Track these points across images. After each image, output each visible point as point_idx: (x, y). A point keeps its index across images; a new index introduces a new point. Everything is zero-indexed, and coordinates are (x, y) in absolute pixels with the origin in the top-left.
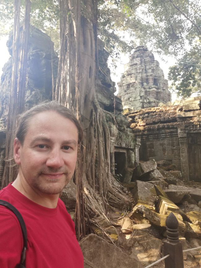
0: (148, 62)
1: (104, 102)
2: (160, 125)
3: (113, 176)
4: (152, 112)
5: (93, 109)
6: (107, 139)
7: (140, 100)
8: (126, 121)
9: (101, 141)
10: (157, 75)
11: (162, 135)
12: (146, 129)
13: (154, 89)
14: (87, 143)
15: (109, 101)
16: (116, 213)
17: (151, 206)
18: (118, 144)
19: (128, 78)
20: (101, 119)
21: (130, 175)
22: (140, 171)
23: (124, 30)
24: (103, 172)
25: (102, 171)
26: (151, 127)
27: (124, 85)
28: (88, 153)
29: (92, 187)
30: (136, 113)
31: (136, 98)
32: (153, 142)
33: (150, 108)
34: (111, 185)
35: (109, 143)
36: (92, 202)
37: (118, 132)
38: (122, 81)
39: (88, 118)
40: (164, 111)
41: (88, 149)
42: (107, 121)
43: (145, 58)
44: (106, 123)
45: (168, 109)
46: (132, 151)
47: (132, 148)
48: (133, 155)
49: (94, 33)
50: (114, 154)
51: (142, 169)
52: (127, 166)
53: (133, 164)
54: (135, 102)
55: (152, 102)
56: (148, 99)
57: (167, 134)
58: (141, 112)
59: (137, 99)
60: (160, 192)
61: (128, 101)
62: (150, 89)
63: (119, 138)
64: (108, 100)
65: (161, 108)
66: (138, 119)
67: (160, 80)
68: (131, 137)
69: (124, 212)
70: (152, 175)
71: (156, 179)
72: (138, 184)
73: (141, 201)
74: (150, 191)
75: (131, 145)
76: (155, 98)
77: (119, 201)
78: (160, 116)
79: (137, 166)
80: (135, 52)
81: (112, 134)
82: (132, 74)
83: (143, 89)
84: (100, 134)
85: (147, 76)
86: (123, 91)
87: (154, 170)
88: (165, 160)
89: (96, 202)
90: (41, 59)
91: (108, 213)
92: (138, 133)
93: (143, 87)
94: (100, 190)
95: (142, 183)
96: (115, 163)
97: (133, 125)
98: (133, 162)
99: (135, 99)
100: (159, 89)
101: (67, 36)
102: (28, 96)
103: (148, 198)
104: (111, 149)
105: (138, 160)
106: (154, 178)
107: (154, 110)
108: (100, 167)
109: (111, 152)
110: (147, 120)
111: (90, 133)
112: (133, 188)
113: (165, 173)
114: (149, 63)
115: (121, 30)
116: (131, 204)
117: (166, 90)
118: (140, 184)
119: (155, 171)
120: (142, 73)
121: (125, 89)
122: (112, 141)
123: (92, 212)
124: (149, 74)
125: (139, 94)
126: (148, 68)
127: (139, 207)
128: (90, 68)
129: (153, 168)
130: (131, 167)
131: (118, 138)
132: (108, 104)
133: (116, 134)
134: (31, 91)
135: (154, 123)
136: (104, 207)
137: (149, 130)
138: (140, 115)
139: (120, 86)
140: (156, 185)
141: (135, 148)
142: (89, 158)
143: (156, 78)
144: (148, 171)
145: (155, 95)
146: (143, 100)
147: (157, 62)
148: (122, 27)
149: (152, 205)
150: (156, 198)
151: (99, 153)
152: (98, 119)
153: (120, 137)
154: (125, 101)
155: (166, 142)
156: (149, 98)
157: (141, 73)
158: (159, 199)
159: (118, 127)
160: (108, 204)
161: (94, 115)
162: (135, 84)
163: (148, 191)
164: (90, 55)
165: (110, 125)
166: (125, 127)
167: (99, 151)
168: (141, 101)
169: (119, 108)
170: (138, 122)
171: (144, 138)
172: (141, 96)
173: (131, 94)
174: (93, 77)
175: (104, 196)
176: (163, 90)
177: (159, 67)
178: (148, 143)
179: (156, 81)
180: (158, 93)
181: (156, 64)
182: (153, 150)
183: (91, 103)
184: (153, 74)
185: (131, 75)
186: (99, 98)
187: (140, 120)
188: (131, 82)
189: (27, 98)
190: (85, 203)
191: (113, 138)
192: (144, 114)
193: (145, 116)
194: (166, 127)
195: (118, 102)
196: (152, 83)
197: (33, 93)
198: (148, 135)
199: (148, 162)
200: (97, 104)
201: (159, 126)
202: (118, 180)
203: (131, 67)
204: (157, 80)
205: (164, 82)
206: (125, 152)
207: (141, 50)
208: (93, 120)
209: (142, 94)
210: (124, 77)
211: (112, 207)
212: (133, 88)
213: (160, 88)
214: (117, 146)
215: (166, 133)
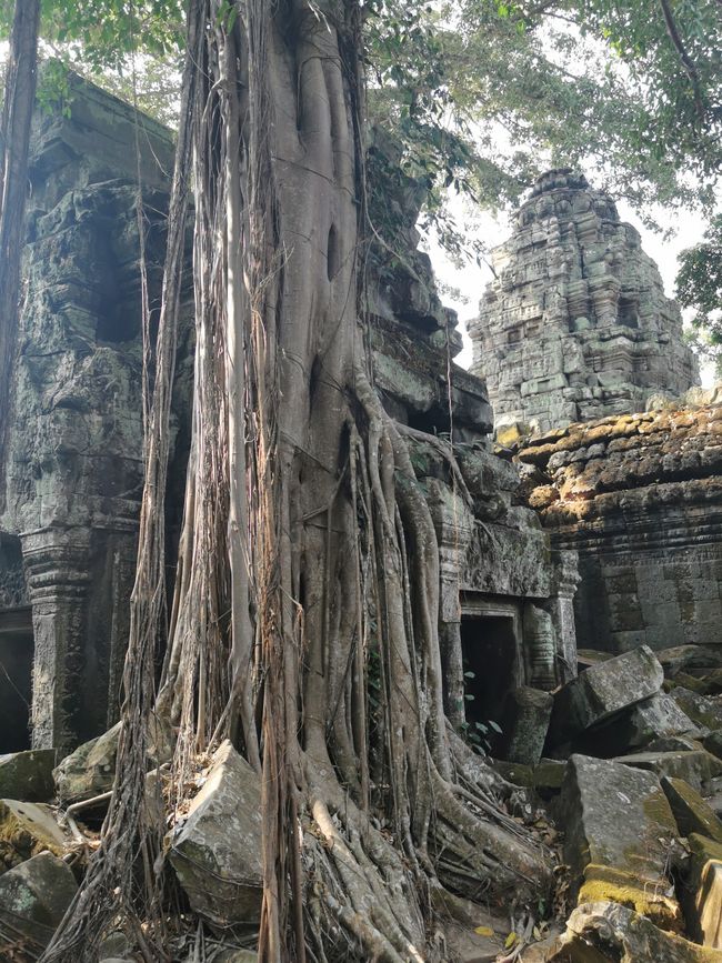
0: (594, 233)
1: (408, 392)
2: (661, 487)
3: (460, 730)
4: (619, 435)
5: (352, 419)
6: (423, 557)
7: (563, 388)
8: (510, 475)
9: (391, 571)
10: (633, 284)
11: (670, 533)
12: (600, 507)
13: (622, 341)
14: (325, 579)
15: (427, 389)
16: (480, 930)
17: (655, 898)
18: (475, 580)
19: (512, 302)
20: (390, 467)
21: (539, 723)
22: (587, 702)
23: (488, 118)
24: (407, 719)
25: (402, 716)
26: (619, 501)
27: (494, 329)
28: (333, 628)
29: (354, 796)
30: (554, 440)
31: (547, 381)
32: (632, 564)
33: (609, 418)
34: (449, 786)
35: (430, 576)
36: (354, 886)
37: (473, 526)
38: (485, 314)
39: (330, 462)
40: (674, 426)
41: (334, 610)
42: (421, 476)
43: (577, 218)
44: (413, 484)
45: (690, 417)
46: (540, 612)
47: (539, 594)
48: (548, 627)
49: (345, 75)
50: (458, 629)
51: (593, 693)
52: (520, 677)
53: (550, 667)
54: (544, 398)
55: (617, 396)
56: (600, 385)
57: (696, 530)
58: (573, 438)
59: (550, 385)
60: (694, 815)
61: (512, 396)
62: (604, 340)
63: (481, 551)
64: (423, 384)
65: (658, 418)
66: (562, 469)
67: (646, 301)
68: (537, 544)
69: (521, 924)
70: (643, 721)
71: (663, 742)
72: (579, 771)
73: (604, 867)
74: (641, 808)
75: (536, 582)
76: (628, 380)
77: (489, 867)
78: (657, 451)
79: (568, 680)
80: (537, 193)
81: (444, 535)
82: (527, 283)
83: (574, 345)
84: (387, 534)
85: (590, 289)
86: (492, 355)
87: (652, 697)
88: (692, 643)
89: (376, 878)
90: (123, 215)
91: (439, 934)
92: (563, 529)
93: (575, 336)
94: (397, 812)
95: (598, 771)
96: (466, 668)
97: (540, 492)
98: (551, 661)
99: (543, 385)
100: (643, 340)
101: (220, 92)
102: (67, 379)
103: (635, 850)
104: (446, 605)
105: (573, 648)
106: (654, 735)
107: (630, 427)
108: (394, 693)
109: (446, 620)
110: (599, 471)
111: (342, 534)
112: (557, 791)
113: (702, 709)
114: (594, 236)
115: (475, 118)
116: (555, 885)
117: (674, 342)
118: (592, 771)
119: (656, 701)
120: (568, 277)
121: (501, 347)
122: (448, 566)
123: (352, 945)
124: (596, 282)
125: (557, 367)
126: (594, 258)
127: (600, 914)
128: (332, 232)
129: (644, 688)
130: (540, 683)
131: (477, 551)
132: (423, 404)
133: (466, 537)
134: (77, 357)
135: (634, 481)
136: (415, 906)
137: (612, 512)
138: (571, 449)
139: (480, 336)
140: (669, 779)
141: (557, 596)
142: (339, 652)
143: (627, 295)
144: (622, 705)
145: (628, 368)
146: (579, 387)
147: (631, 231)
148: (479, 103)
149: (663, 892)
150: (678, 845)
151: (384, 627)
152: (374, 465)
153: (485, 549)
154: (503, 397)
155: (690, 561)
156: (602, 381)
157: (562, 280)
158: (691, 855)
159: (470, 500)
160: (435, 883)
161: (357, 447)
162: (540, 324)
163: (635, 811)
164: (330, 176)
165: (435, 495)
166: (506, 500)
167: (384, 618)
168: (568, 391)
169: (477, 421)
170: (563, 482)
171: (593, 549)
172: (567, 371)
173: (524, 367)
174: (346, 275)
175: (415, 839)
176: (660, 342)
177: (641, 251)
178: (609, 570)
179: (627, 308)
180: (638, 358)
181: (624, 238)
182: (634, 598)
183: (341, 391)
184: (615, 280)
185: (521, 290)
186: (382, 375)
187: (568, 471)
188: (525, 318)
189: (62, 386)
190: (315, 896)
191: (454, 554)
192: (588, 445)
193: (589, 455)
194: (688, 495)
195: (468, 393)
196: (612, 315)
197: (88, 363)
198: (606, 534)
199: (621, 661)
200: (367, 395)
201: (654, 493)
202: (480, 748)
203: (521, 257)
204: (634, 304)
205: (663, 311)
206: (512, 615)
207: (560, 184)
208: (353, 473)
209: (574, 364)
210: (490, 298)
211: (458, 902)
212: (532, 342)
213: (645, 336)
214: (475, 589)
215: (689, 525)
